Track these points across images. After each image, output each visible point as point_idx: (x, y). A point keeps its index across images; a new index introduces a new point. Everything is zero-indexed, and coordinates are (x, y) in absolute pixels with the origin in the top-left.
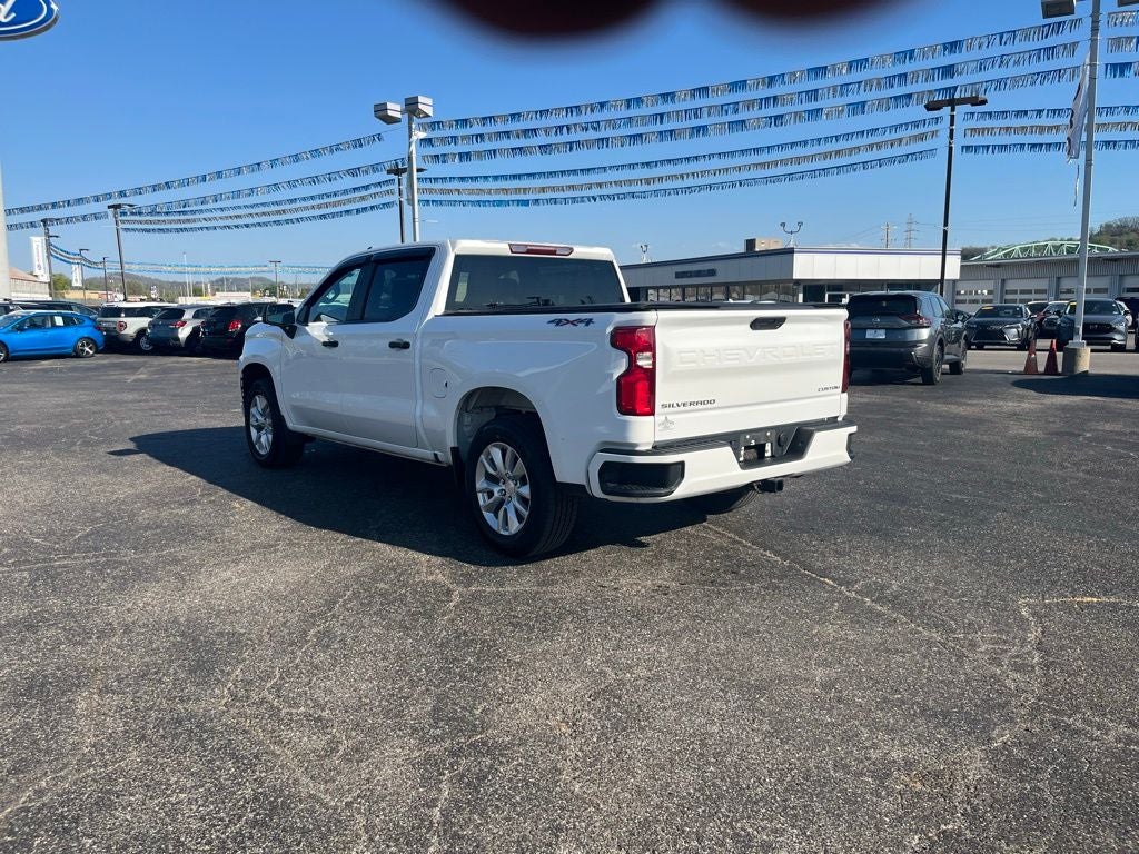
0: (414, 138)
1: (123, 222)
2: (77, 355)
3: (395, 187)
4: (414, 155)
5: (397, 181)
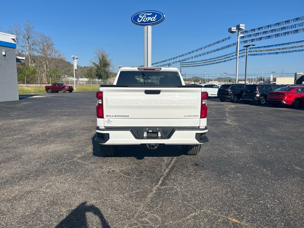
0: (239, 36)
1: (182, 65)
3: (245, 51)
4: (239, 42)
5: (246, 49)
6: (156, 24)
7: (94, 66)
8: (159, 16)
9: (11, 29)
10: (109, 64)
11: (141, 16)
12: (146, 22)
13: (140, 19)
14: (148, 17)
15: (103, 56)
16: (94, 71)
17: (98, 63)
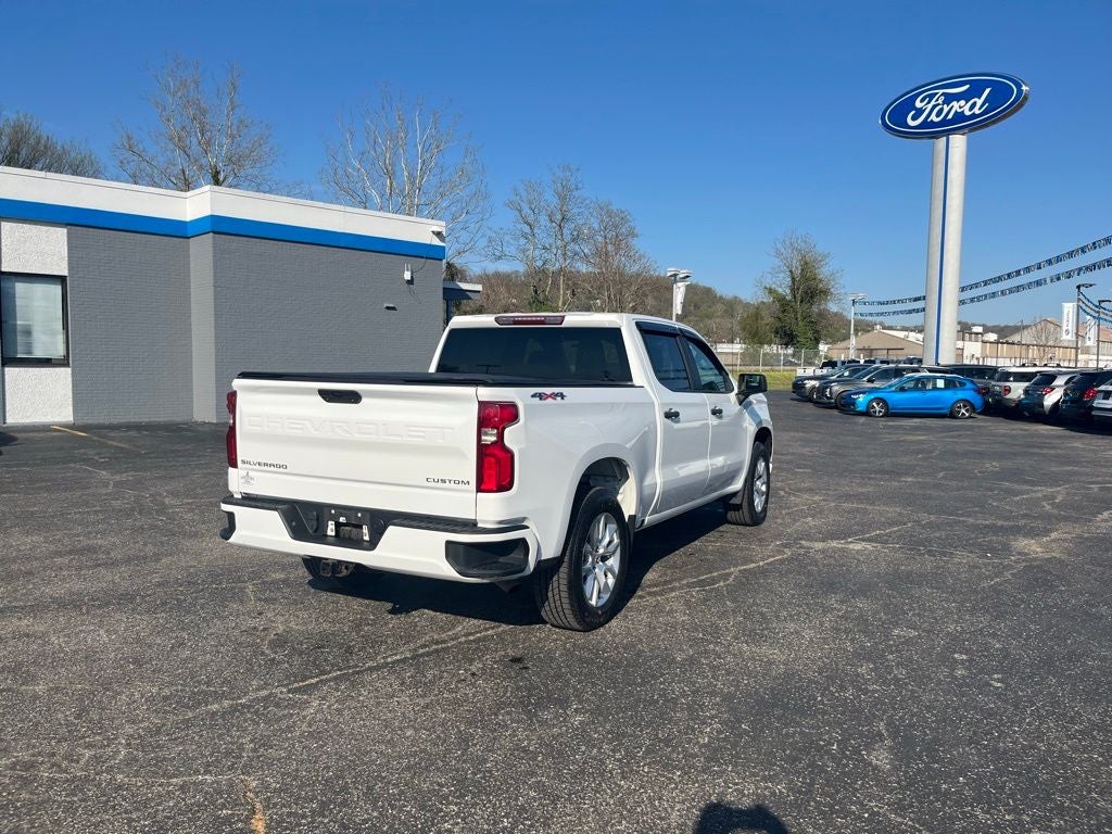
2: (952, 415)
6: (986, 126)
7: (768, 299)
8: (1000, 93)
9: (518, 197)
10: (825, 293)
11: (922, 101)
12: (944, 122)
13: (920, 112)
14: (954, 103)
15: (806, 263)
16: (767, 319)
17: (784, 290)
